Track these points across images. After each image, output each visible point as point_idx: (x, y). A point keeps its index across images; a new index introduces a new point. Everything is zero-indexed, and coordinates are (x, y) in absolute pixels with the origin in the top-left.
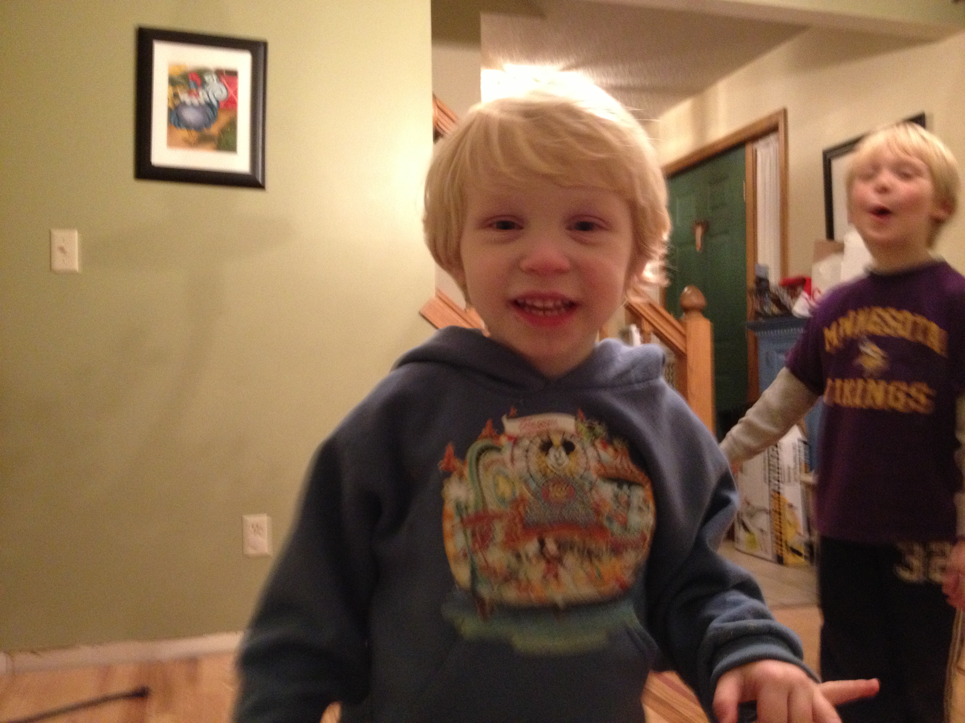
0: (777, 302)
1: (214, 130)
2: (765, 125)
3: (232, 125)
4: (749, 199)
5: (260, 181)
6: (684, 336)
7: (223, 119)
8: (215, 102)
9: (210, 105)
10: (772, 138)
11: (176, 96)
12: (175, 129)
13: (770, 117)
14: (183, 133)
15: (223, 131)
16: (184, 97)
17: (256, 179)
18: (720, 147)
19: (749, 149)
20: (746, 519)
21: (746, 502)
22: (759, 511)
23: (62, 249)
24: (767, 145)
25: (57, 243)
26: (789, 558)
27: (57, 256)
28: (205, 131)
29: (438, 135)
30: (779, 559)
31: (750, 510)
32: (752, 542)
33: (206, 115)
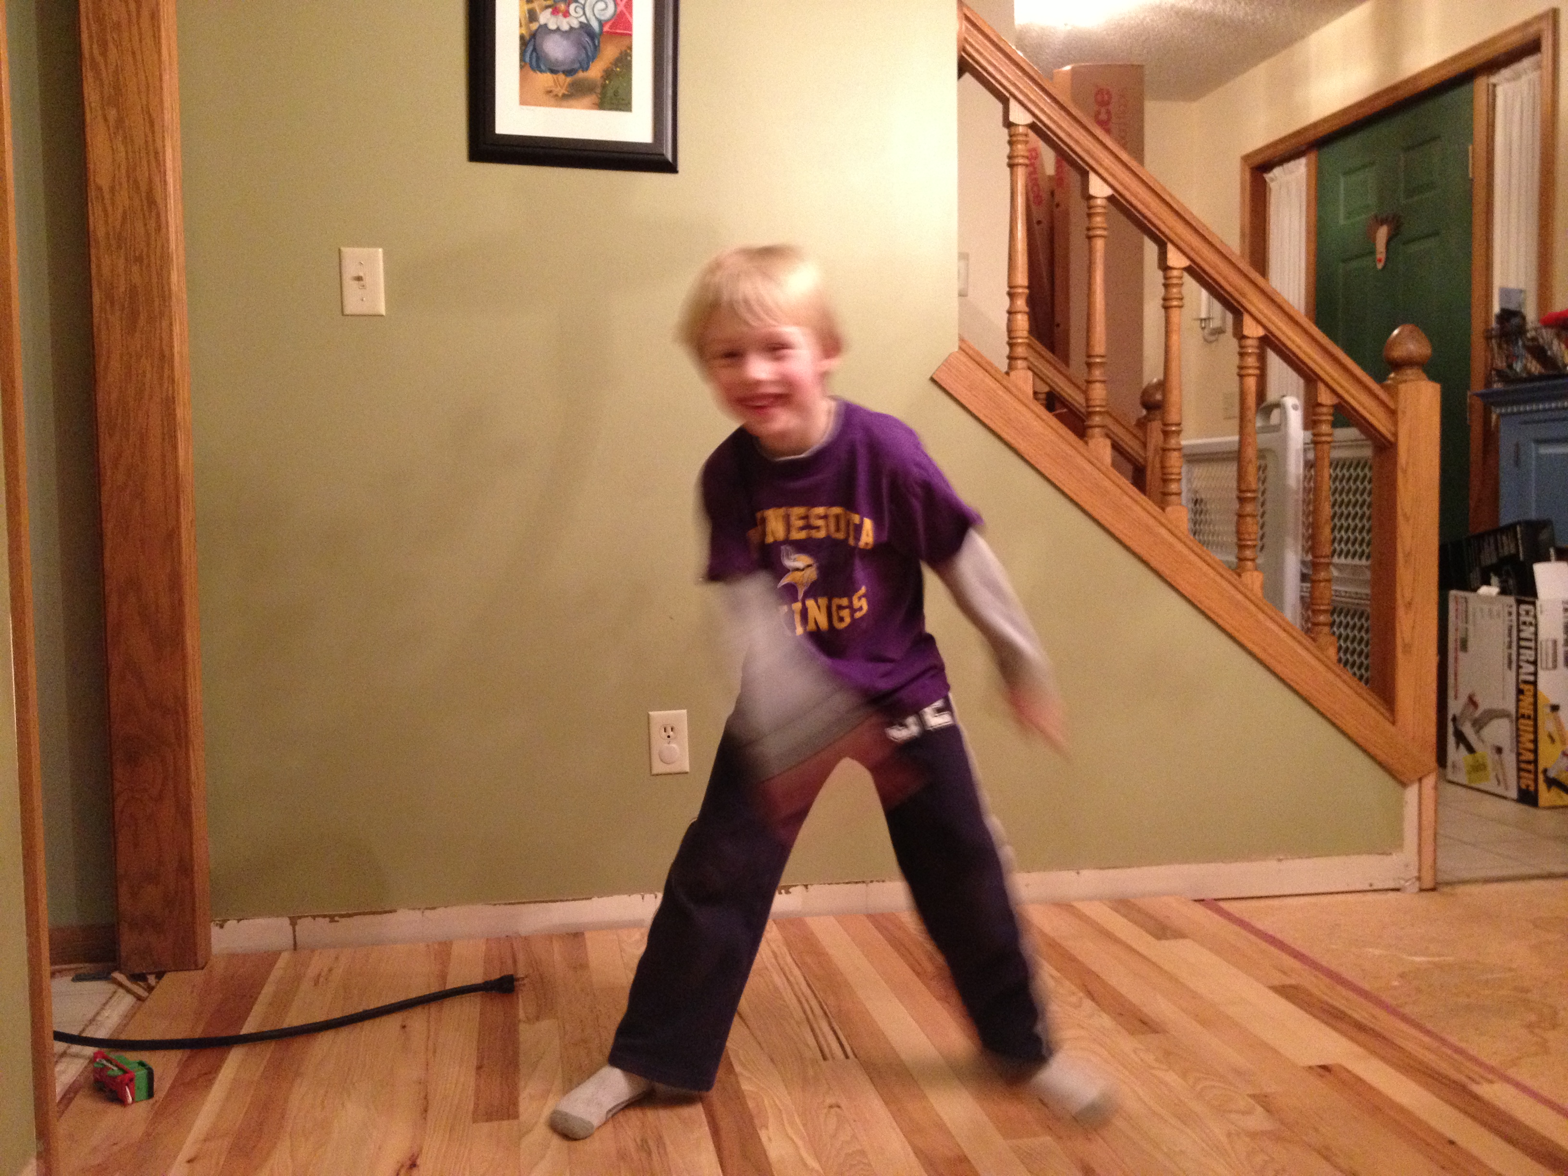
0: (1539, 352)
1: (595, 72)
2: (1515, 40)
3: (624, 61)
4: (1477, 173)
5: (669, 157)
6: (1393, 413)
7: (609, 52)
8: (595, 25)
9: (585, 28)
10: (1527, 63)
11: (532, 16)
12: (531, 73)
13: (1527, 24)
14: (545, 79)
15: (608, 74)
16: (545, 18)
17: (663, 155)
18: (1425, 83)
19: (1481, 84)
20: (1468, 730)
21: (1472, 702)
22: (1493, 715)
23: (359, 279)
24: (1517, 77)
25: (350, 270)
26: (1546, 795)
27: (351, 289)
28: (581, 75)
29: (964, 67)
30: (1528, 798)
31: (1477, 714)
32: (1478, 768)
33: (581, 46)
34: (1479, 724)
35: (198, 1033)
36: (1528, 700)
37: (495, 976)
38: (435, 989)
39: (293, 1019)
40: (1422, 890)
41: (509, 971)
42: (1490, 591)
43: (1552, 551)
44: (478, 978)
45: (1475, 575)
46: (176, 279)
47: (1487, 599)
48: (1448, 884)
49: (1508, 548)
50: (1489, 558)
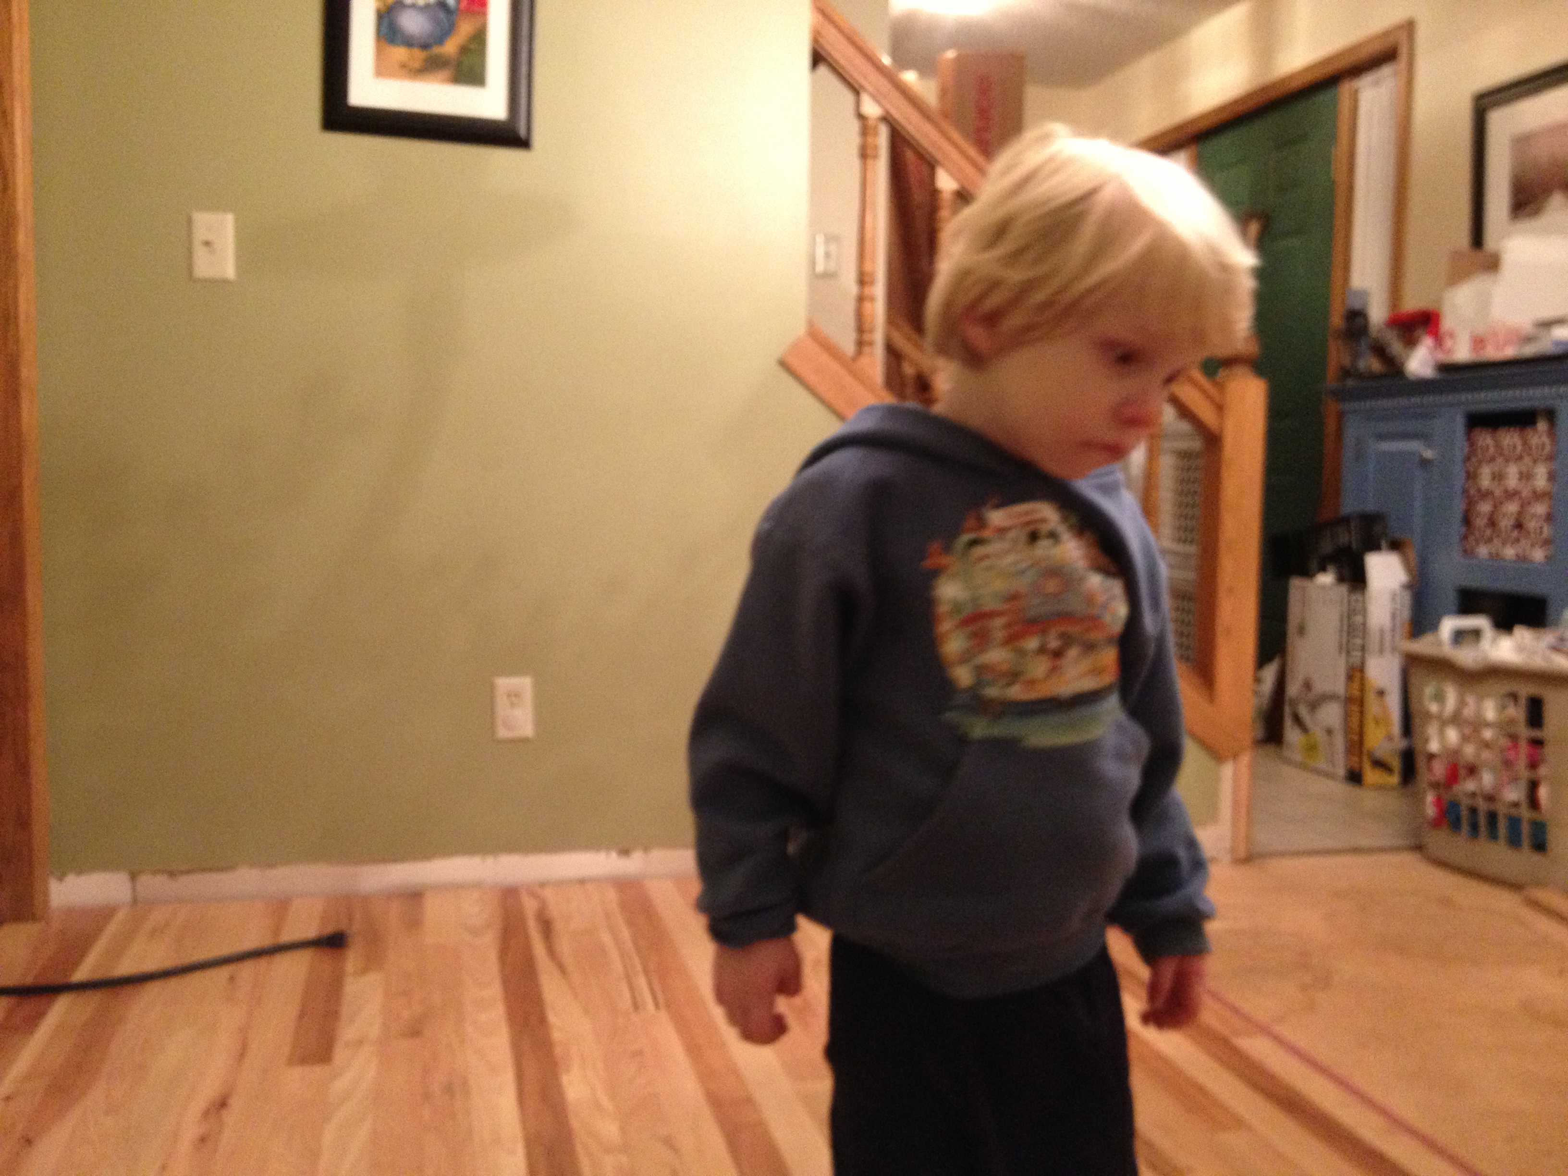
0: (1380, 351)
1: (450, 47)
2: (1375, 47)
3: (479, 39)
4: (1340, 177)
5: (523, 134)
7: (465, 29)
8: (451, 2)
9: (442, 5)
10: (1386, 71)
12: (387, 46)
13: (1386, 34)
14: (400, 53)
15: (464, 50)
17: (516, 130)
18: (1296, 84)
19: (1346, 88)
20: (1303, 711)
21: (1308, 685)
22: (1326, 698)
23: (207, 244)
24: (1376, 83)
25: (200, 233)
26: (1371, 775)
27: (200, 254)
28: (436, 50)
29: (818, 58)
30: (1355, 777)
31: (1311, 696)
32: (1311, 748)
33: (436, 21)
34: (1314, 706)
35: (29, 980)
36: (1356, 685)
37: (329, 930)
38: (266, 941)
39: (126, 967)
40: (1238, 862)
41: (343, 926)
42: (1326, 579)
43: (1384, 544)
44: (311, 932)
45: (1314, 564)
46: (22, 239)
47: (1323, 587)
48: (1262, 856)
49: (1344, 538)
50: (1327, 547)
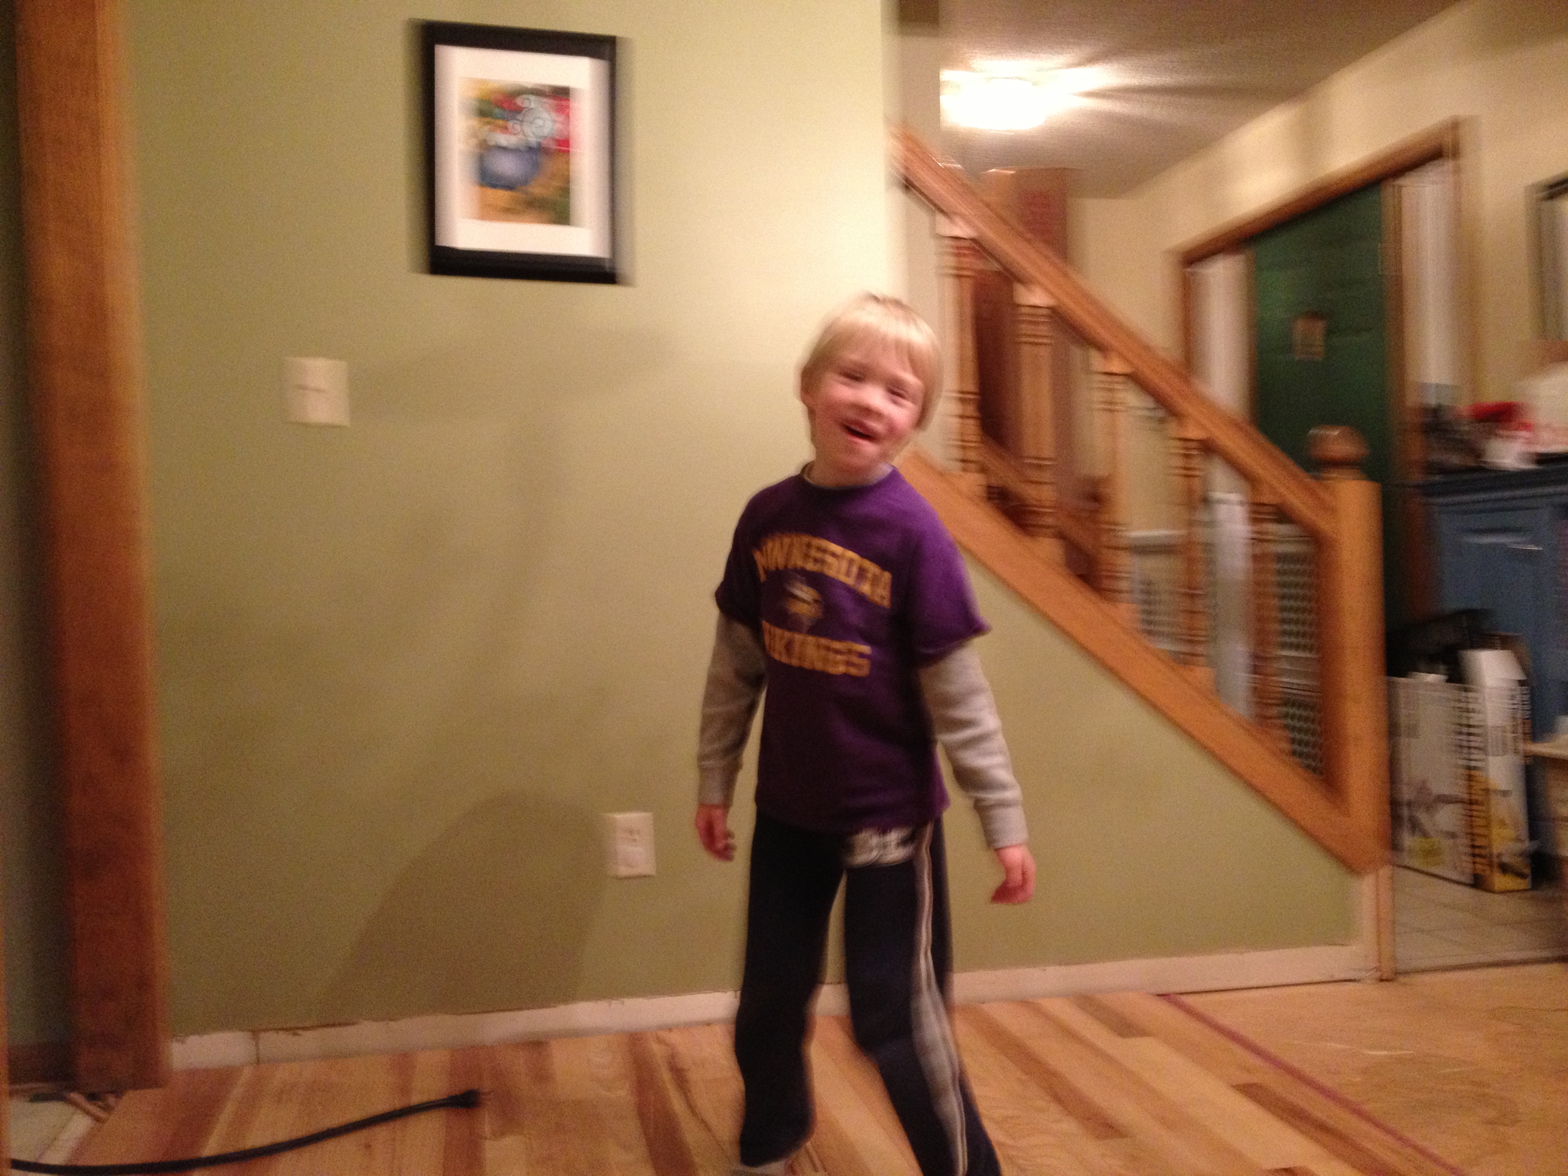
6: (1333, 510)
8: (534, 144)
20: (1420, 814)
21: (1422, 788)
22: (1442, 800)
26: (1498, 881)
30: (1480, 883)
31: (1427, 798)
32: (1433, 853)
34: (1431, 809)
35: (156, 1159)
36: (1477, 786)
37: (459, 1088)
40: (1382, 980)
41: (473, 1083)
42: (1437, 678)
47: (1435, 687)
48: (1406, 973)
